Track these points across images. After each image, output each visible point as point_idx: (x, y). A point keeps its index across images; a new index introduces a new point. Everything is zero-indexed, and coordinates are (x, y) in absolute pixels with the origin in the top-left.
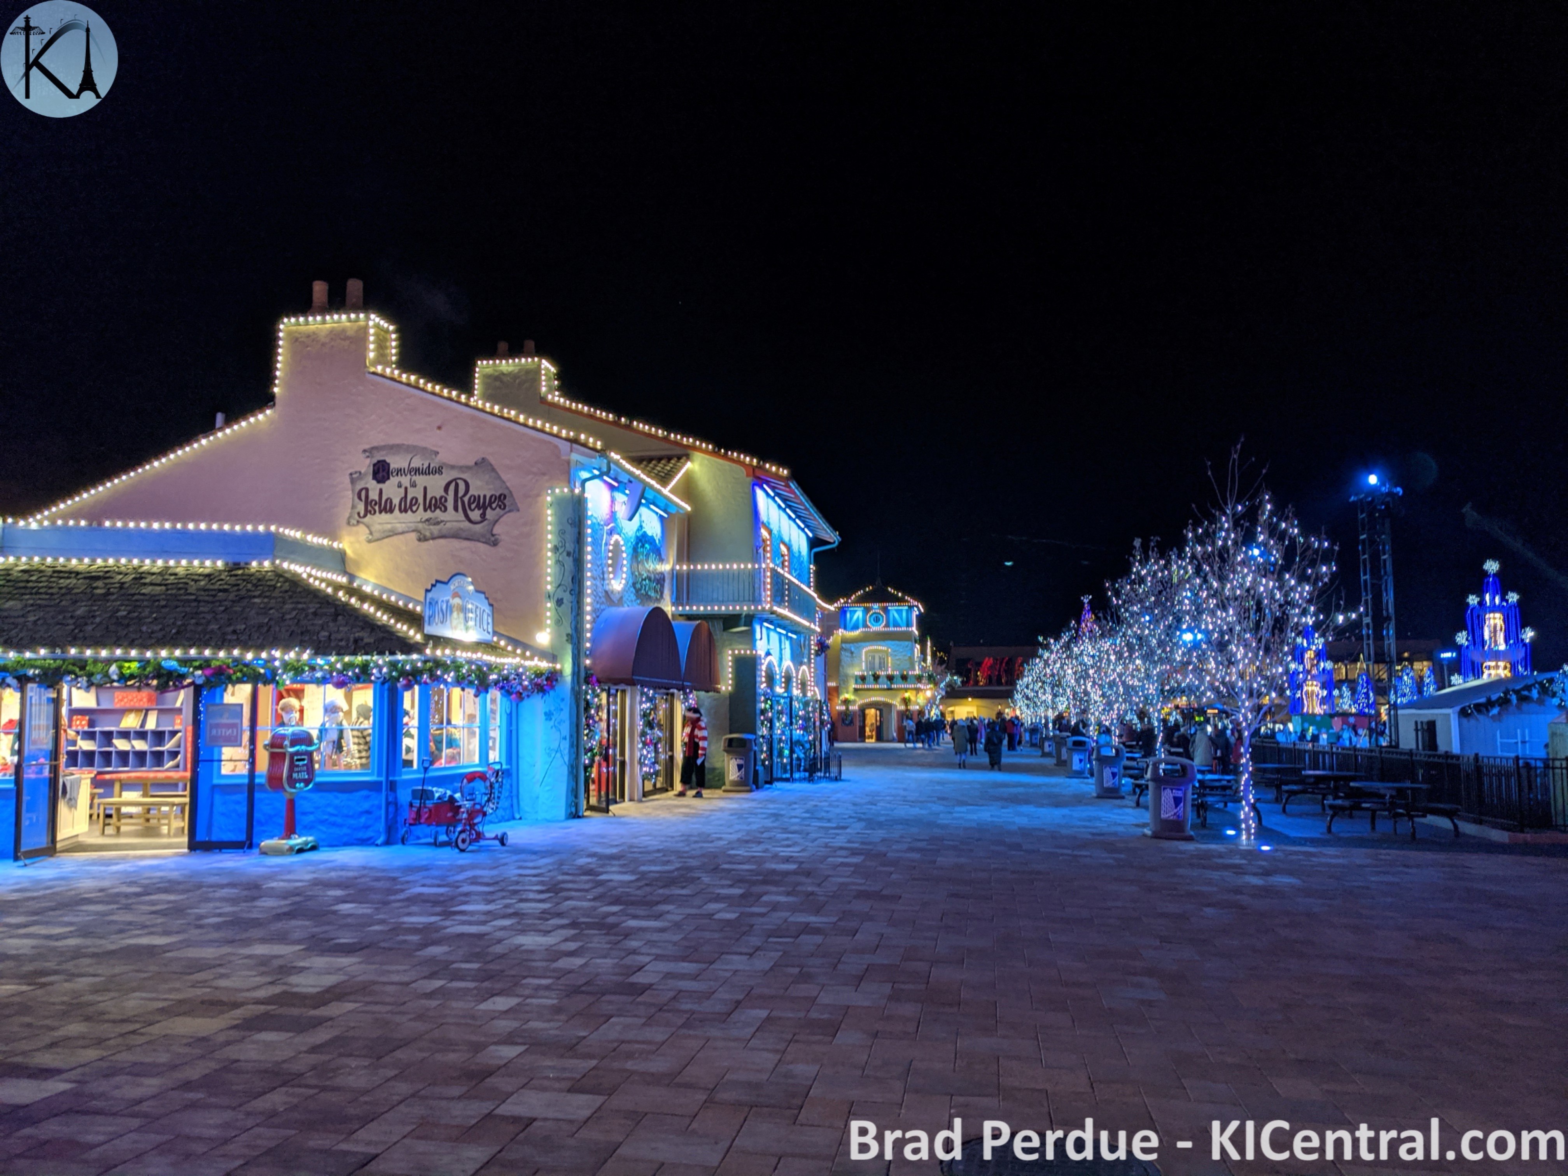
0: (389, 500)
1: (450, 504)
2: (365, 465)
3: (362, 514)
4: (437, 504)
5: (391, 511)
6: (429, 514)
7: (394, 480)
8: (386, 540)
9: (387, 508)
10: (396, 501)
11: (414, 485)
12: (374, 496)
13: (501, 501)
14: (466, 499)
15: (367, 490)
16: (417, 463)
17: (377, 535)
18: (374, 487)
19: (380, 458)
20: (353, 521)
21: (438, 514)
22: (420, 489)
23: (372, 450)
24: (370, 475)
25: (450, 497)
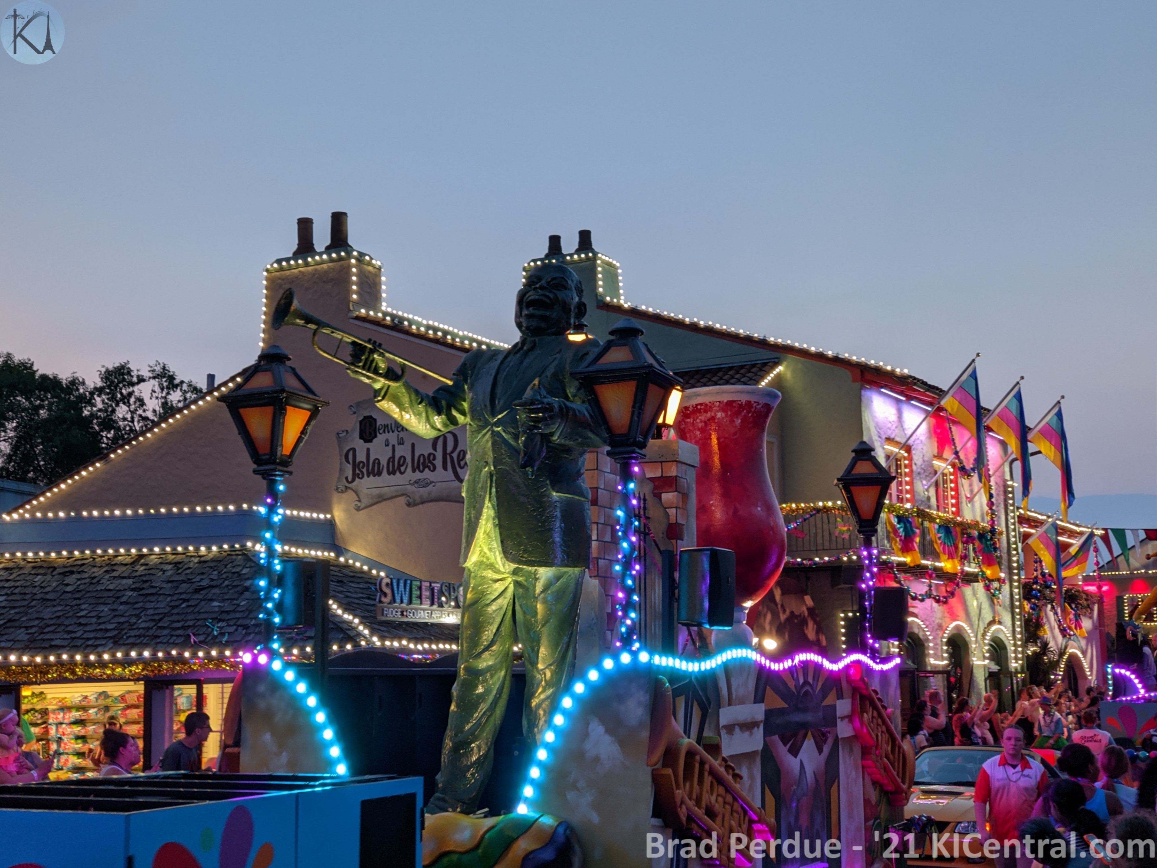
0: (377, 461)
1: (439, 462)
2: (353, 423)
3: (350, 479)
4: (425, 463)
5: (379, 474)
6: (418, 475)
7: (380, 438)
8: (375, 507)
9: (375, 470)
10: (384, 462)
11: (401, 442)
12: (361, 457)
14: (455, 455)
15: (354, 450)
17: (365, 501)
18: (361, 446)
19: (367, 414)
20: (341, 487)
21: (427, 474)
22: (408, 446)
23: (358, 404)
24: (357, 434)
25: (439, 454)
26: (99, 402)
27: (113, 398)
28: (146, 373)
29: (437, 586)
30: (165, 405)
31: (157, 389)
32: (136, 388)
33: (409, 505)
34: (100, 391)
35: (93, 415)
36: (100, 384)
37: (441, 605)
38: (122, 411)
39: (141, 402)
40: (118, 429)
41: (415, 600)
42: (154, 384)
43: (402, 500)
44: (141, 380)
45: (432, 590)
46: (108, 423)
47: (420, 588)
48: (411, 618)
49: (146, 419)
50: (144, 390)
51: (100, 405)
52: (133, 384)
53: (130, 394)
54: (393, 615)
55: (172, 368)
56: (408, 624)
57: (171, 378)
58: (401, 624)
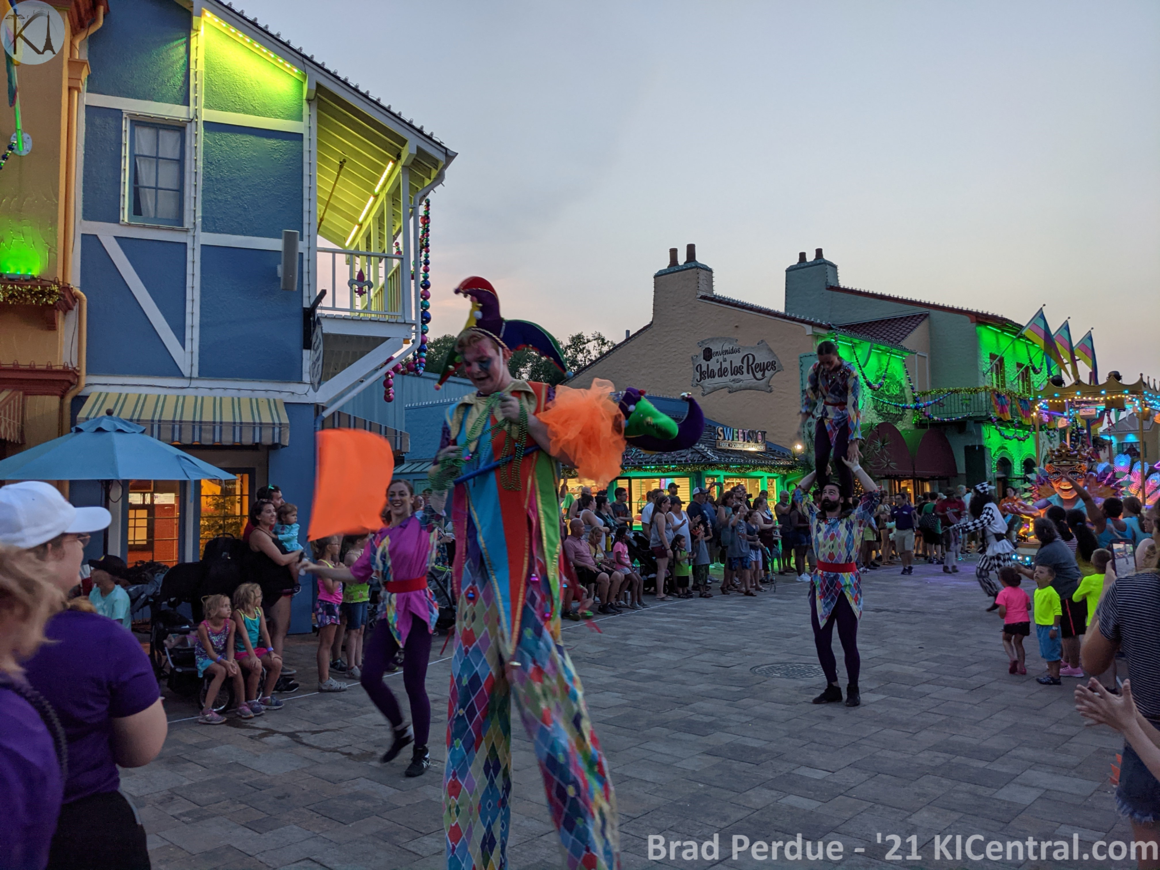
0: (713, 371)
1: (745, 370)
2: (700, 351)
3: (699, 379)
4: (738, 371)
5: (714, 377)
6: (734, 377)
7: (714, 359)
8: (712, 394)
9: (712, 375)
10: (716, 371)
11: (725, 360)
12: (704, 369)
13: (772, 365)
14: (753, 366)
15: (700, 365)
16: (727, 347)
17: (707, 390)
18: (704, 363)
19: (707, 346)
20: (694, 384)
21: (739, 376)
22: (728, 362)
23: (703, 342)
24: (702, 357)
25: (745, 366)
26: (569, 353)
27: (576, 350)
28: (591, 338)
29: (746, 432)
30: (600, 353)
31: (597, 345)
32: (586, 345)
33: (730, 392)
34: (570, 347)
35: (567, 359)
36: (569, 344)
37: (748, 442)
38: (580, 357)
39: (589, 352)
40: (579, 366)
41: (735, 439)
42: (595, 343)
43: (727, 390)
44: (589, 341)
45: (744, 433)
46: (574, 362)
47: (738, 433)
48: (733, 448)
49: (591, 360)
50: (590, 346)
51: (570, 354)
52: (585, 343)
53: (584, 348)
54: (724, 446)
55: (603, 335)
56: (732, 450)
57: (603, 340)
58: (729, 450)
